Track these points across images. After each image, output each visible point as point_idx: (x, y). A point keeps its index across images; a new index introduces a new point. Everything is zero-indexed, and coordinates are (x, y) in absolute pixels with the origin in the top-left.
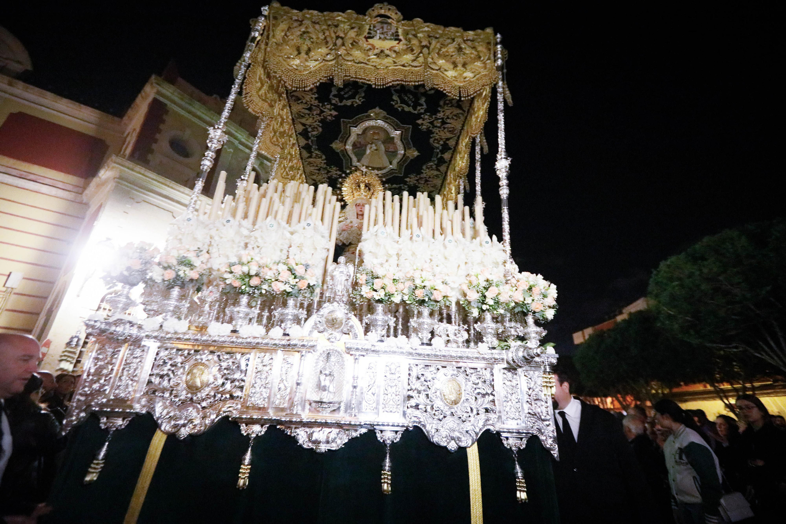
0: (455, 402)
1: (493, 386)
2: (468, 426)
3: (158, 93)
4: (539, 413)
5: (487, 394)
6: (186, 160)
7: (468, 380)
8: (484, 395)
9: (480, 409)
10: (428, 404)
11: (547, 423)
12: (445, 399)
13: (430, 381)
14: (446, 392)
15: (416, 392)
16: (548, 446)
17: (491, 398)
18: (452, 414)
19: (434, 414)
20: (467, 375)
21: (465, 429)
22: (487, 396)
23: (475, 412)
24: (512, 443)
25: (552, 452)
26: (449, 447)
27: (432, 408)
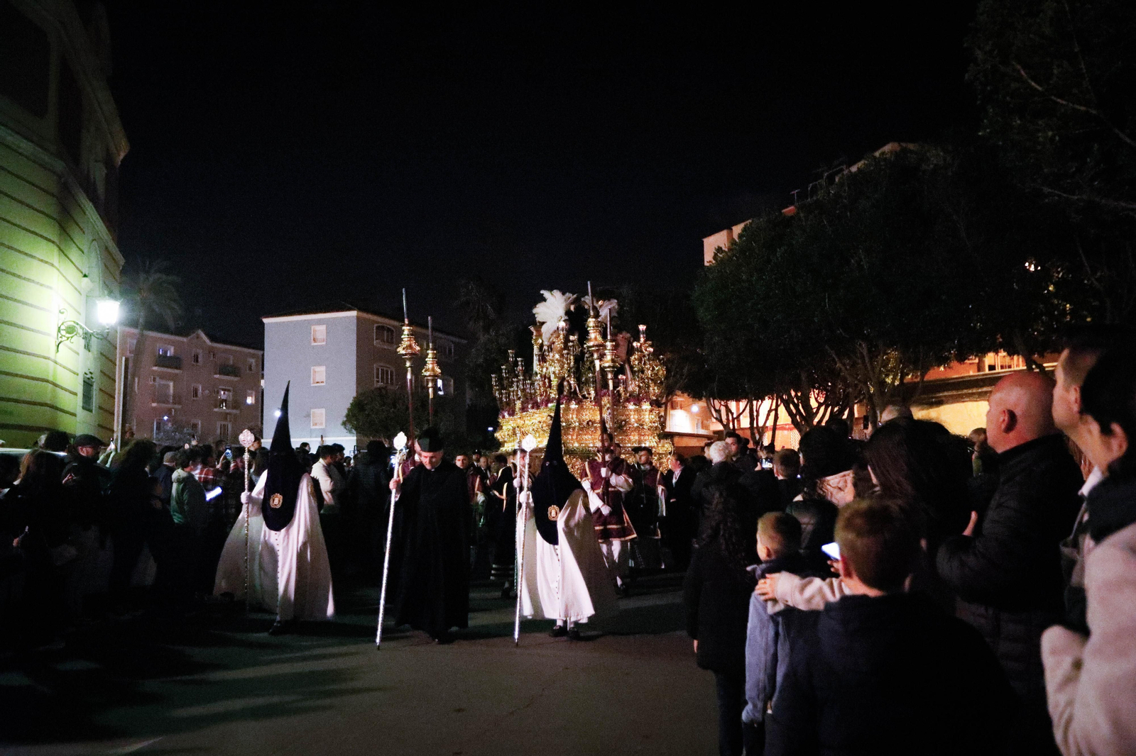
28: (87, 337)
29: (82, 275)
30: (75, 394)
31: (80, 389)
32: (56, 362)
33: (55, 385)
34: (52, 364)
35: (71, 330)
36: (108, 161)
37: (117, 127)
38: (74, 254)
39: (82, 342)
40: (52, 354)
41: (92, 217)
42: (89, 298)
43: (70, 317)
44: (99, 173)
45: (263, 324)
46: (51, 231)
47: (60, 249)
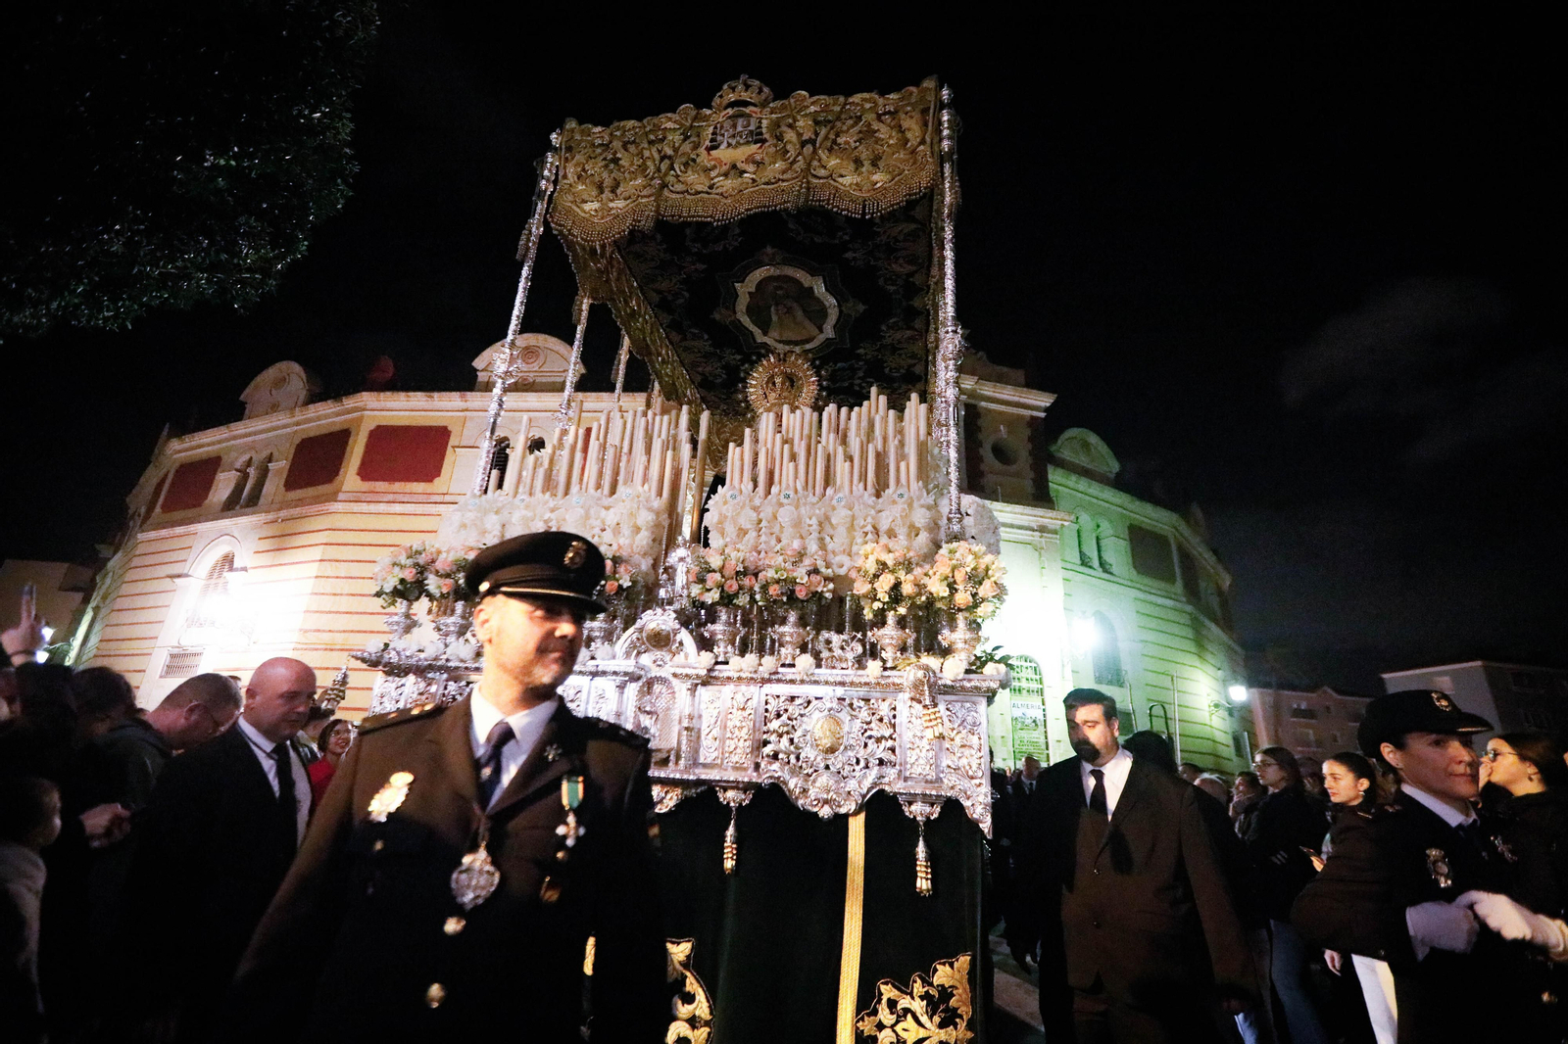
0: (832, 750)
1: (894, 726)
2: (852, 785)
4: (964, 767)
5: (883, 737)
7: (854, 717)
8: (879, 740)
9: (871, 759)
10: (792, 753)
11: (977, 781)
12: (817, 746)
13: (796, 719)
14: (818, 734)
15: (775, 735)
16: (975, 816)
17: (890, 743)
18: (827, 767)
19: (801, 767)
20: (854, 710)
21: (847, 789)
22: (883, 741)
23: (862, 764)
24: (918, 810)
25: (981, 825)
26: (821, 815)
27: (798, 759)
28: (1231, 712)
29: (1215, 669)
30: (1228, 746)
31: (1230, 742)
32: (1211, 727)
33: (1214, 741)
34: (1209, 728)
35: (1216, 706)
36: (1220, 593)
37: (1220, 568)
38: (1209, 657)
39: (1226, 713)
40: (1208, 722)
41: (1215, 629)
42: (1225, 683)
43: (1215, 697)
44: (1215, 602)
45: (1382, 679)
46: (1190, 646)
47: (1200, 657)
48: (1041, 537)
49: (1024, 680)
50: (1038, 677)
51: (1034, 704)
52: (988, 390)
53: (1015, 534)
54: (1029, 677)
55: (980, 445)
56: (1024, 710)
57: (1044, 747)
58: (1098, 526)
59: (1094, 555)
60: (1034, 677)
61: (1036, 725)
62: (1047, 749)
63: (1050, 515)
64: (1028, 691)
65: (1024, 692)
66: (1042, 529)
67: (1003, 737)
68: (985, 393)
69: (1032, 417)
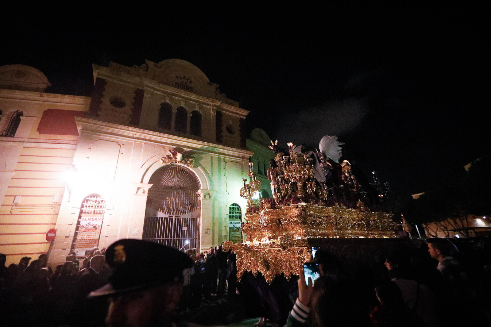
3: (99, 74)
6: (123, 109)
48: (242, 160)
49: (234, 213)
50: (240, 211)
51: (238, 222)
52: (225, 107)
53: (233, 159)
54: (236, 211)
55: (222, 126)
56: (233, 224)
57: (241, 238)
58: (264, 161)
59: (263, 170)
60: (238, 211)
61: (238, 230)
62: (242, 238)
63: (246, 152)
64: (236, 217)
65: (235, 217)
66: (243, 157)
67: (225, 235)
68: (224, 108)
69: (241, 118)
